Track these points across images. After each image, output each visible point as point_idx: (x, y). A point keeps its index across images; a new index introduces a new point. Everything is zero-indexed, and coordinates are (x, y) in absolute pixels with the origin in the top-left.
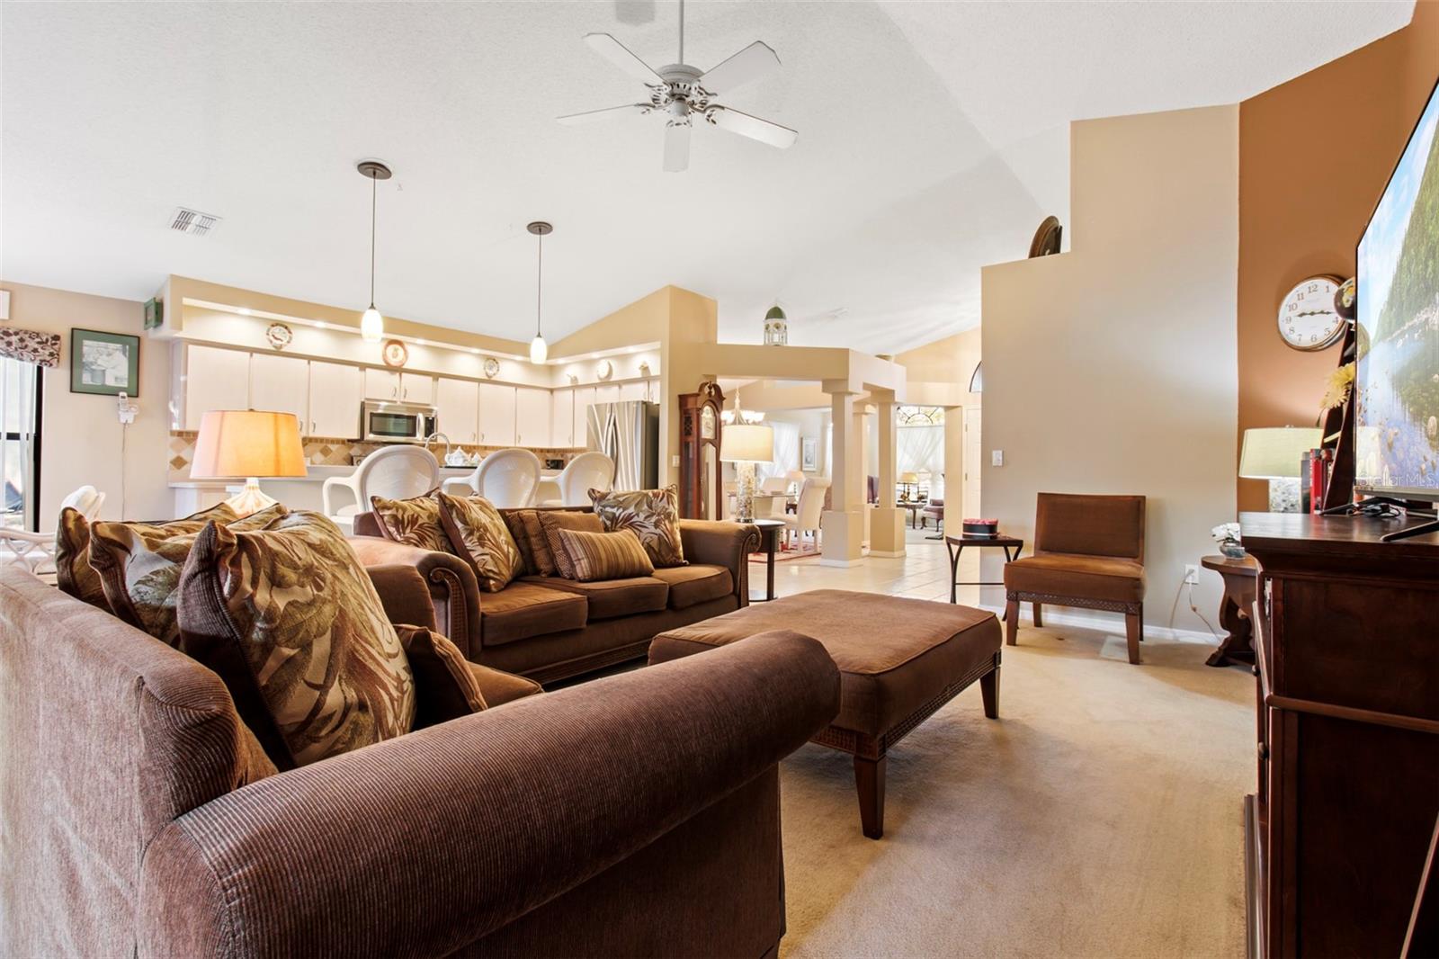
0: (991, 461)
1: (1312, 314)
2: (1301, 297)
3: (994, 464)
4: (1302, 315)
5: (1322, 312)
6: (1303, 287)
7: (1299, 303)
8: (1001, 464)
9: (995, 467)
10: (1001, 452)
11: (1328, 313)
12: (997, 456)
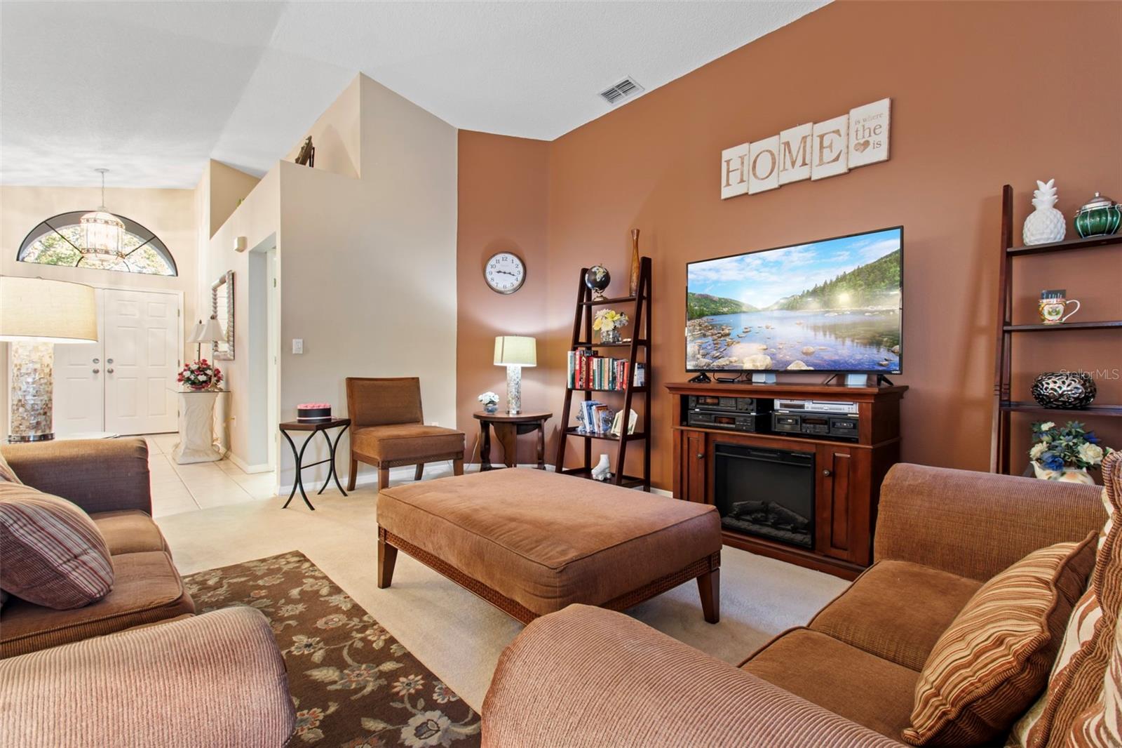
0: (292, 349)
1: (505, 273)
2: (498, 261)
3: (294, 352)
4: (499, 272)
5: (510, 273)
6: (499, 257)
7: (497, 265)
8: (301, 352)
9: (296, 354)
10: (301, 341)
11: (513, 275)
12: (297, 345)
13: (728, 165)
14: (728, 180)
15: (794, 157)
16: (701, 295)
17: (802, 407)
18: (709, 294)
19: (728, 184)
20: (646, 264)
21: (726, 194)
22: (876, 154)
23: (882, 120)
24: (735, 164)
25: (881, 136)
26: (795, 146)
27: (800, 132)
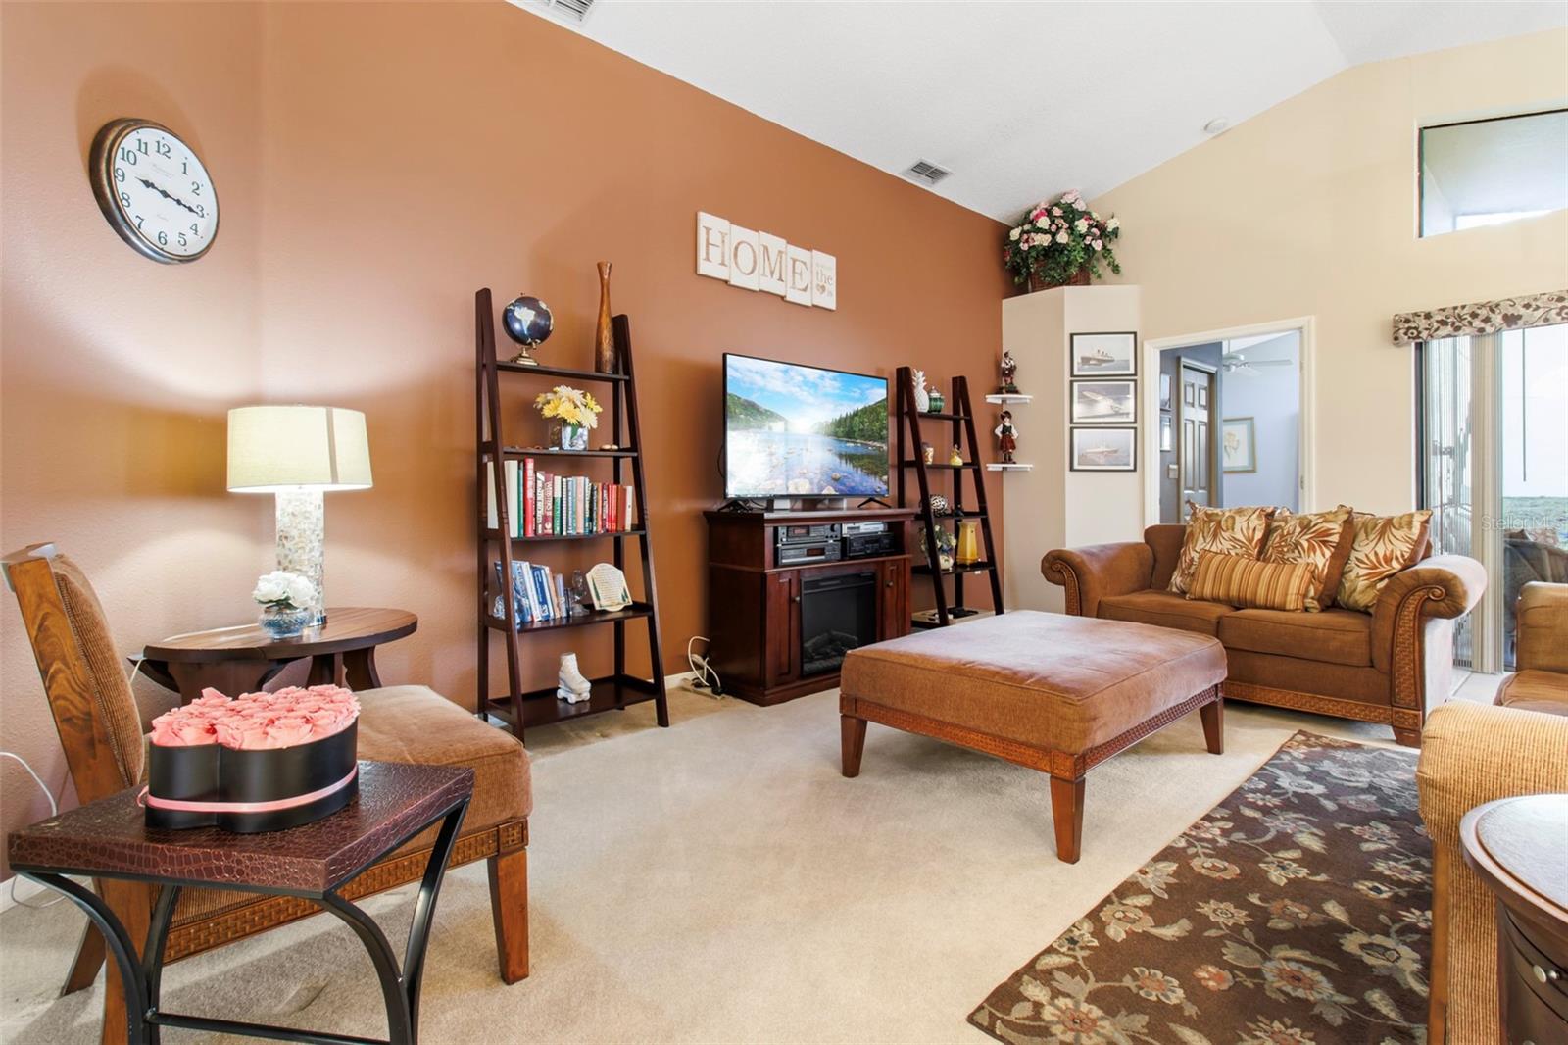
1: (165, 194)
2: (143, 147)
6: (149, 135)
13: (707, 233)
14: (707, 253)
15: (773, 265)
16: (746, 401)
17: (859, 528)
18: (756, 402)
19: (707, 259)
20: (620, 325)
21: (704, 268)
22: (829, 301)
23: (832, 273)
24: (715, 238)
25: (832, 287)
26: (773, 255)
27: (776, 243)
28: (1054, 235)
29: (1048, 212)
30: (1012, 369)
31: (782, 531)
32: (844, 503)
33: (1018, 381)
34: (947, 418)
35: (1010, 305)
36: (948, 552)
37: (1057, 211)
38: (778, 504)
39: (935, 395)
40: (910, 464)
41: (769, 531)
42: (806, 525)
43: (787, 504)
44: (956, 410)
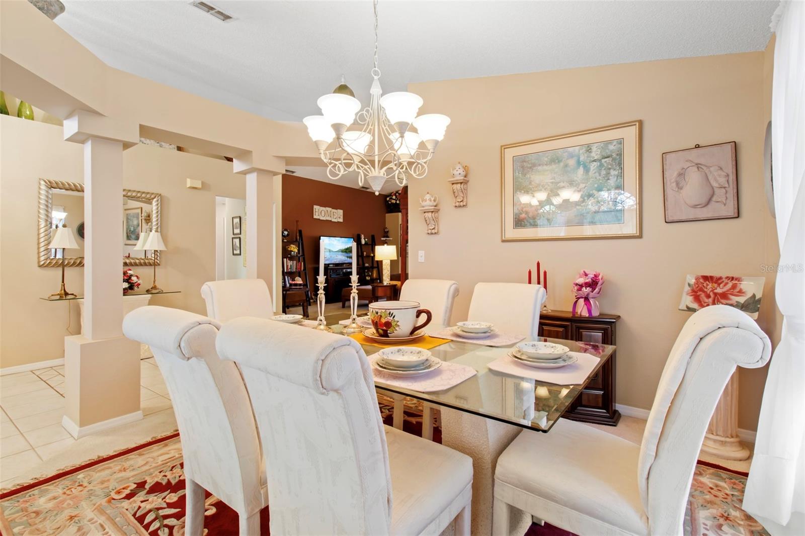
13: (315, 210)
14: (315, 214)
15: (329, 214)
20: (300, 232)
21: (315, 217)
22: (341, 220)
23: (342, 214)
24: (317, 210)
25: (342, 217)
26: (329, 212)
27: (329, 209)
28: (396, 201)
29: (395, 195)
30: (388, 232)
31: (331, 271)
32: (345, 265)
33: (389, 234)
34: (370, 244)
35: (387, 215)
36: (369, 276)
37: (397, 194)
38: (330, 265)
39: (366, 240)
40: (360, 256)
41: (329, 271)
42: (336, 270)
43: (332, 265)
44: (372, 243)
